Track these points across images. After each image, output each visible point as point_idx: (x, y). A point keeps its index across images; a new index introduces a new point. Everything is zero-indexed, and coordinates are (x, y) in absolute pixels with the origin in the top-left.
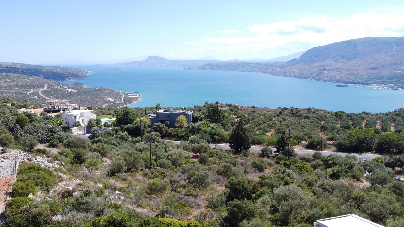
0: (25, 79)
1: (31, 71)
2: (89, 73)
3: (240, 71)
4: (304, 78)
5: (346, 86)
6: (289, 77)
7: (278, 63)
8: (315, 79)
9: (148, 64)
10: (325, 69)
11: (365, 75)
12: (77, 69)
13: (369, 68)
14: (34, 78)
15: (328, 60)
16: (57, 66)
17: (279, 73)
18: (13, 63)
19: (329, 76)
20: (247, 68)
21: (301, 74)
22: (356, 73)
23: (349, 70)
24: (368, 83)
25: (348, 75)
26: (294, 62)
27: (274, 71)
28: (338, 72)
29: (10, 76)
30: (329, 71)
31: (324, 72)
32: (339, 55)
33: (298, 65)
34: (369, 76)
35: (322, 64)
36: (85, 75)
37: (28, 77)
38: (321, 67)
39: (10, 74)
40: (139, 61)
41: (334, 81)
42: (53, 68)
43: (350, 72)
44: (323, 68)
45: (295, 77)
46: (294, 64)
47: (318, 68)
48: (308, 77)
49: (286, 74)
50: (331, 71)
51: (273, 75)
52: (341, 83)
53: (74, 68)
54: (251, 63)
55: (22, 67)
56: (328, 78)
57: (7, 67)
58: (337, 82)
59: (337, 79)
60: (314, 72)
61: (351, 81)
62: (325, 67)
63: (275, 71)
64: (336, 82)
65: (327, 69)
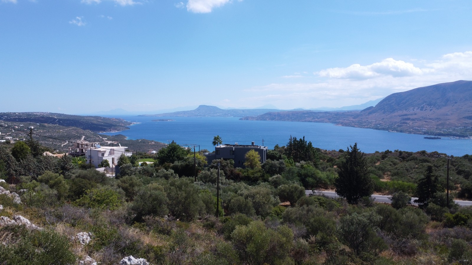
0: (61, 129)
1: (68, 122)
2: (132, 124)
3: (305, 121)
4: (384, 129)
5: (437, 138)
6: (365, 128)
7: (351, 112)
8: (397, 131)
9: (199, 114)
10: (409, 119)
11: (460, 125)
12: (119, 120)
13: (464, 118)
14: (71, 128)
15: (412, 108)
16: (97, 116)
17: (353, 124)
18: (50, 113)
19: (414, 127)
20: (313, 119)
21: (379, 124)
22: (448, 123)
23: (438, 119)
24: (465, 135)
25: (438, 125)
26: (370, 110)
27: (346, 121)
28: (426, 122)
29: (45, 126)
30: (414, 121)
31: (408, 122)
32: (425, 102)
33: (375, 114)
34: (464, 127)
35: (405, 112)
36: (128, 126)
37: (64, 127)
38: (405, 117)
39: (45, 124)
40: (188, 111)
41: (421, 133)
42: (93, 118)
43: (440, 122)
44: (406, 117)
45: (372, 128)
46: (370, 113)
47: (401, 117)
48: (389, 128)
49: (361, 125)
50: (416, 121)
51: (346, 126)
52: (430, 135)
53: (116, 119)
54: (318, 113)
55: (58, 118)
56: (413, 129)
57: (42, 117)
58: (425, 133)
59: (425, 129)
60: (396, 123)
61: (442, 132)
62: (409, 117)
63: (348, 121)
64: (423, 134)
65: (411, 118)
